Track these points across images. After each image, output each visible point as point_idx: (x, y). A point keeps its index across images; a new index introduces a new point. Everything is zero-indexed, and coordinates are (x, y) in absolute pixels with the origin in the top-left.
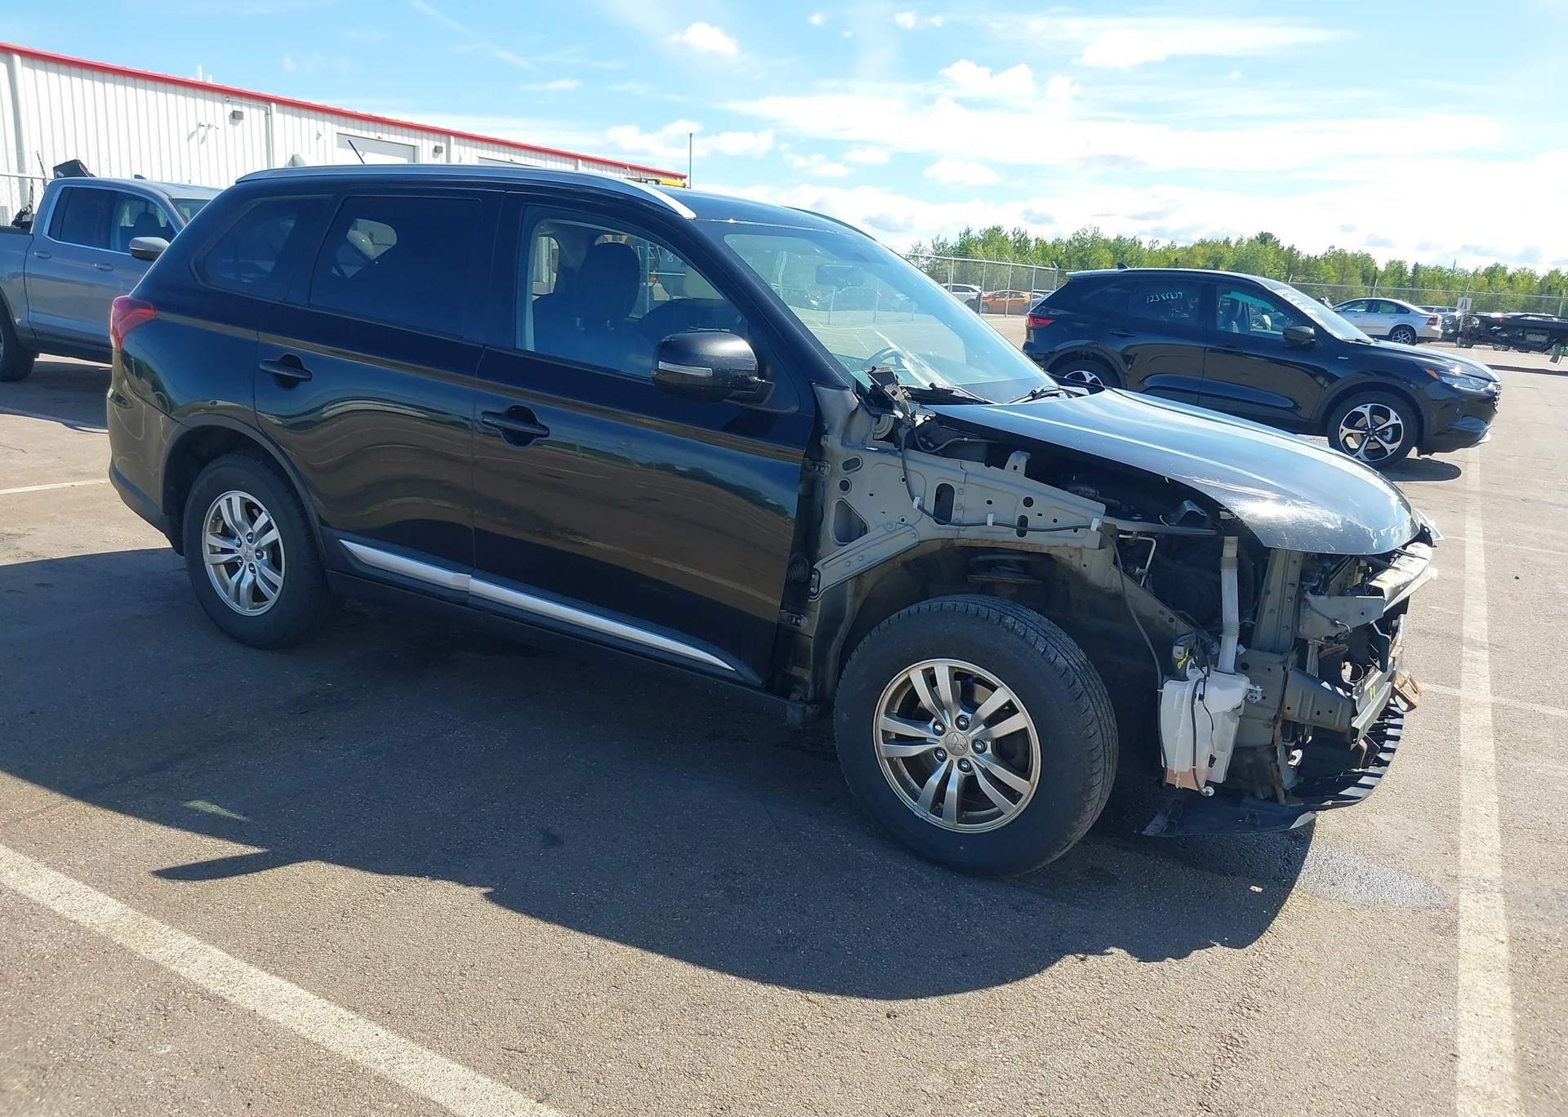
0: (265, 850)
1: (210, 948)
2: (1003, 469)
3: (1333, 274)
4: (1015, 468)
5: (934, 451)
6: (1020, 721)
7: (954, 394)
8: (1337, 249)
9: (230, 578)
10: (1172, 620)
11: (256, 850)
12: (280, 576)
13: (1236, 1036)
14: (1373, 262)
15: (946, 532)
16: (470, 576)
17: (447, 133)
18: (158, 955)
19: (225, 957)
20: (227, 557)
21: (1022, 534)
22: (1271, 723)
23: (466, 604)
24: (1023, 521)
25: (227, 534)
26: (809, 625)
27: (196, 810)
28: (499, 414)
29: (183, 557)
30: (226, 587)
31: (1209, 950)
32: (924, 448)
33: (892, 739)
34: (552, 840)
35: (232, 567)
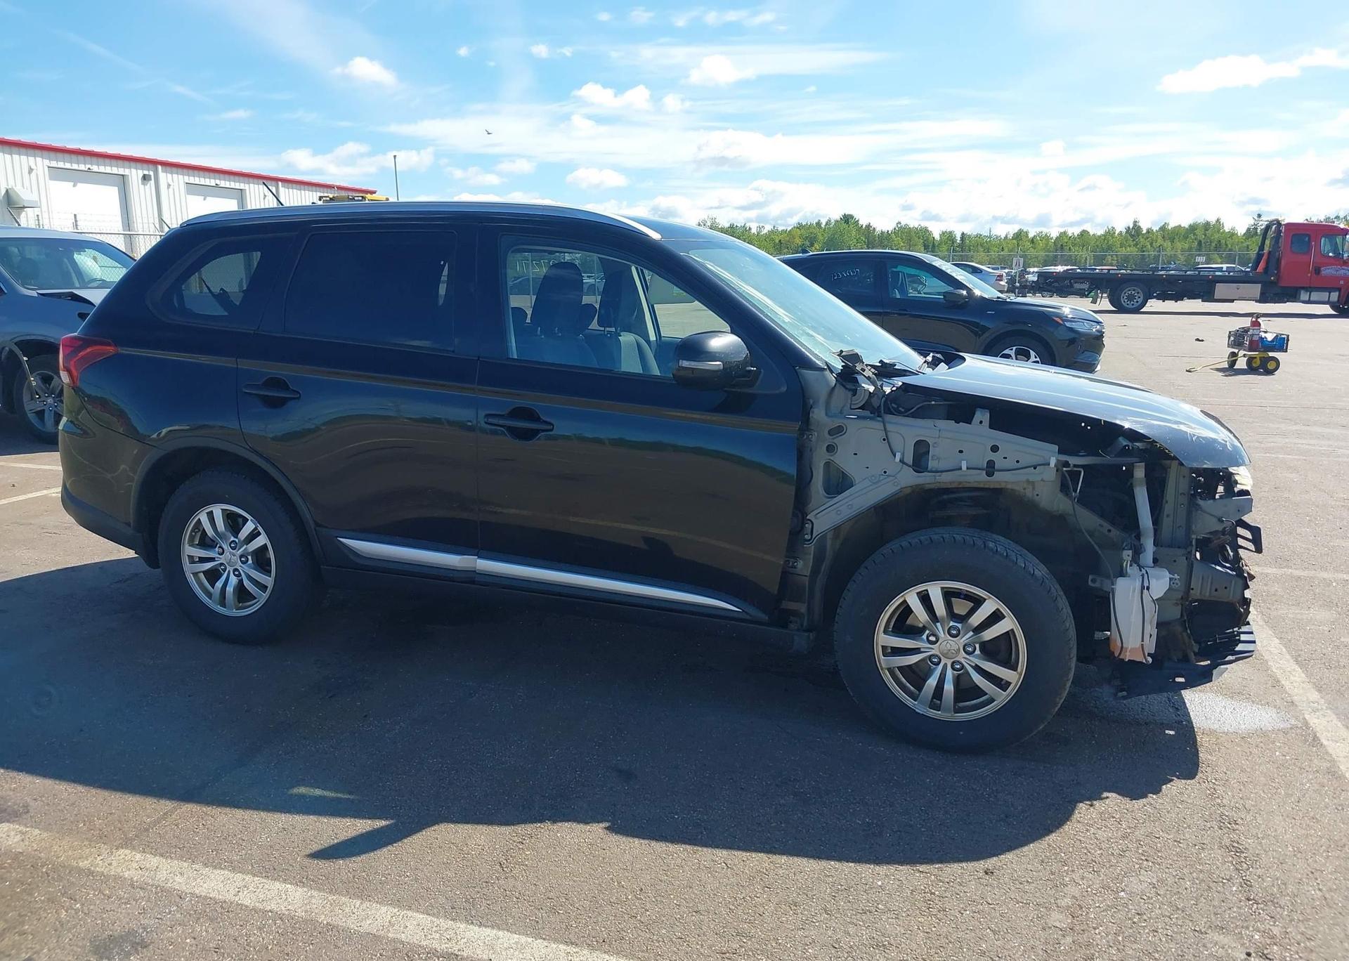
0: (392, 821)
1: (410, 913)
2: (970, 424)
3: (902, 244)
4: (981, 422)
5: (906, 414)
6: (1008, 624)
7: (896, 367)
8: (903, 224)
9: (213, 588)
10: (1109, 531)
11: (383, 823)
12: (270, 577)
13: (1236, 845)
14: (931, 233)
15: (924, 479)
16: (476, 557)
17: (154, 163)
18: (366, 926)
19: (429, 919)
20: (208, 566)
21: (990, 474)
22: (1179, 602)
23: (473, 582)
24: (991, 464)
25: (206, 543)
26: (803, 566)
27: (303, 796)
28: (503, 415)
29: (159, 570)
30: (210, 595)
31: (1172, 783)
32: (897, 412)
33: (889, 653)
34: (627, 775)
35: (213, 575)
